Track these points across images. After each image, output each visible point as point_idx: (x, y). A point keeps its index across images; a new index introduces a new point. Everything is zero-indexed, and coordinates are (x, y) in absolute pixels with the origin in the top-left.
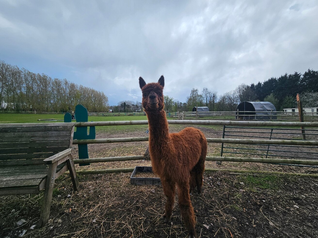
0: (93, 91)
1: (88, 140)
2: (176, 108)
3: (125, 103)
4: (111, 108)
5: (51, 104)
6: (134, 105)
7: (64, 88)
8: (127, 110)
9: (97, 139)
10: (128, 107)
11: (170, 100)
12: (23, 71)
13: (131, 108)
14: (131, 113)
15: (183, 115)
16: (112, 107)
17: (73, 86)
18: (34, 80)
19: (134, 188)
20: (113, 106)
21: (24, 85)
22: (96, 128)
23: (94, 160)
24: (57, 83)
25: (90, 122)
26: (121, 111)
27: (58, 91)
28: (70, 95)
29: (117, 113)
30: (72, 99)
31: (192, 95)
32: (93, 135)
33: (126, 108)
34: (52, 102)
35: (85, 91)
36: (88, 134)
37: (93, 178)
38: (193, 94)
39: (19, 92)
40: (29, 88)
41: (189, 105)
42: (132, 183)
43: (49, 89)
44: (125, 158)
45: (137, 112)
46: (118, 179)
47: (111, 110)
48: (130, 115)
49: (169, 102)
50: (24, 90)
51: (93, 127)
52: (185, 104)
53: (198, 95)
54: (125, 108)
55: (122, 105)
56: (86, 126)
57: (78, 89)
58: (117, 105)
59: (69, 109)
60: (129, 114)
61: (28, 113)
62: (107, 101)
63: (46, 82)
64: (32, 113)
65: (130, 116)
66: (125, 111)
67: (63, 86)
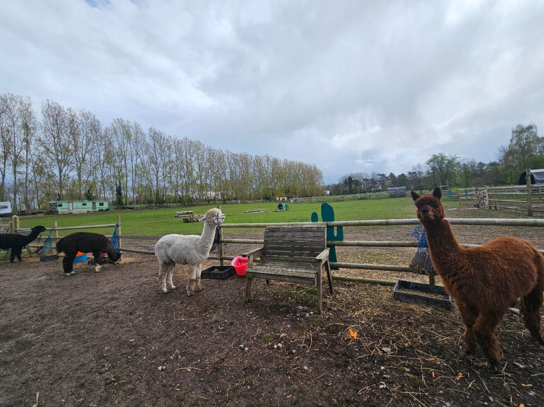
0: (301, 166)
1: (336, 242)
2: (467, 177)
3: (350, 178)
4: (328, 188)
5: (253, 189)
6: (367, 180)
7: (266, 166)
8: (355, 190)
9: (345, 241)
10: (356, 184)
11: (450, 162)
12: (226, 154)
13: (363, 186)
14: (363, 195)
15: (487, 195)
16: (329, 186)
17: (275, 162)
18: (236, 161)
19: (399, 304)
20: (330, 184)
21: (228, 170)
22: (344, 228)
23: (344, 265)
24: (258, 162)
25: (337, 222)
26: (345, 193)
27: (260, 171)
28: (273, 175)
29: (339, 197)
30: (276, 181)
31: (514, 142)
32: (340, 236)
33: (353, 186)
34: (254, 187)
35: (290, 166)
36: (335, 234)
37: (345, 285)
38: (520, 139)
39: (224, 178)
40: (232, 173)
41: (508, 167)
42: (397, 298)
43: (251, 170)
44: (382, 267)
45: (374, 191)
46: (375, 291)
47: (328, 192)
48: (361, 199)
49: (447, 166)
50: (228, 177)
51: (340, 227)
52: (493, 164)
53: (538, 138)
54: (351, 187)
55: (345, 182)
56: (332, 227)
57: (282, 165)
58: (337, 183)
59: (273, 194)
60: (359, 195)
61: (232, 203)
62: (321, 177)
63: (247, 163)
64: (236, 203)
65: (361, 201)
66: (351, 192)
67: (265, 164)
